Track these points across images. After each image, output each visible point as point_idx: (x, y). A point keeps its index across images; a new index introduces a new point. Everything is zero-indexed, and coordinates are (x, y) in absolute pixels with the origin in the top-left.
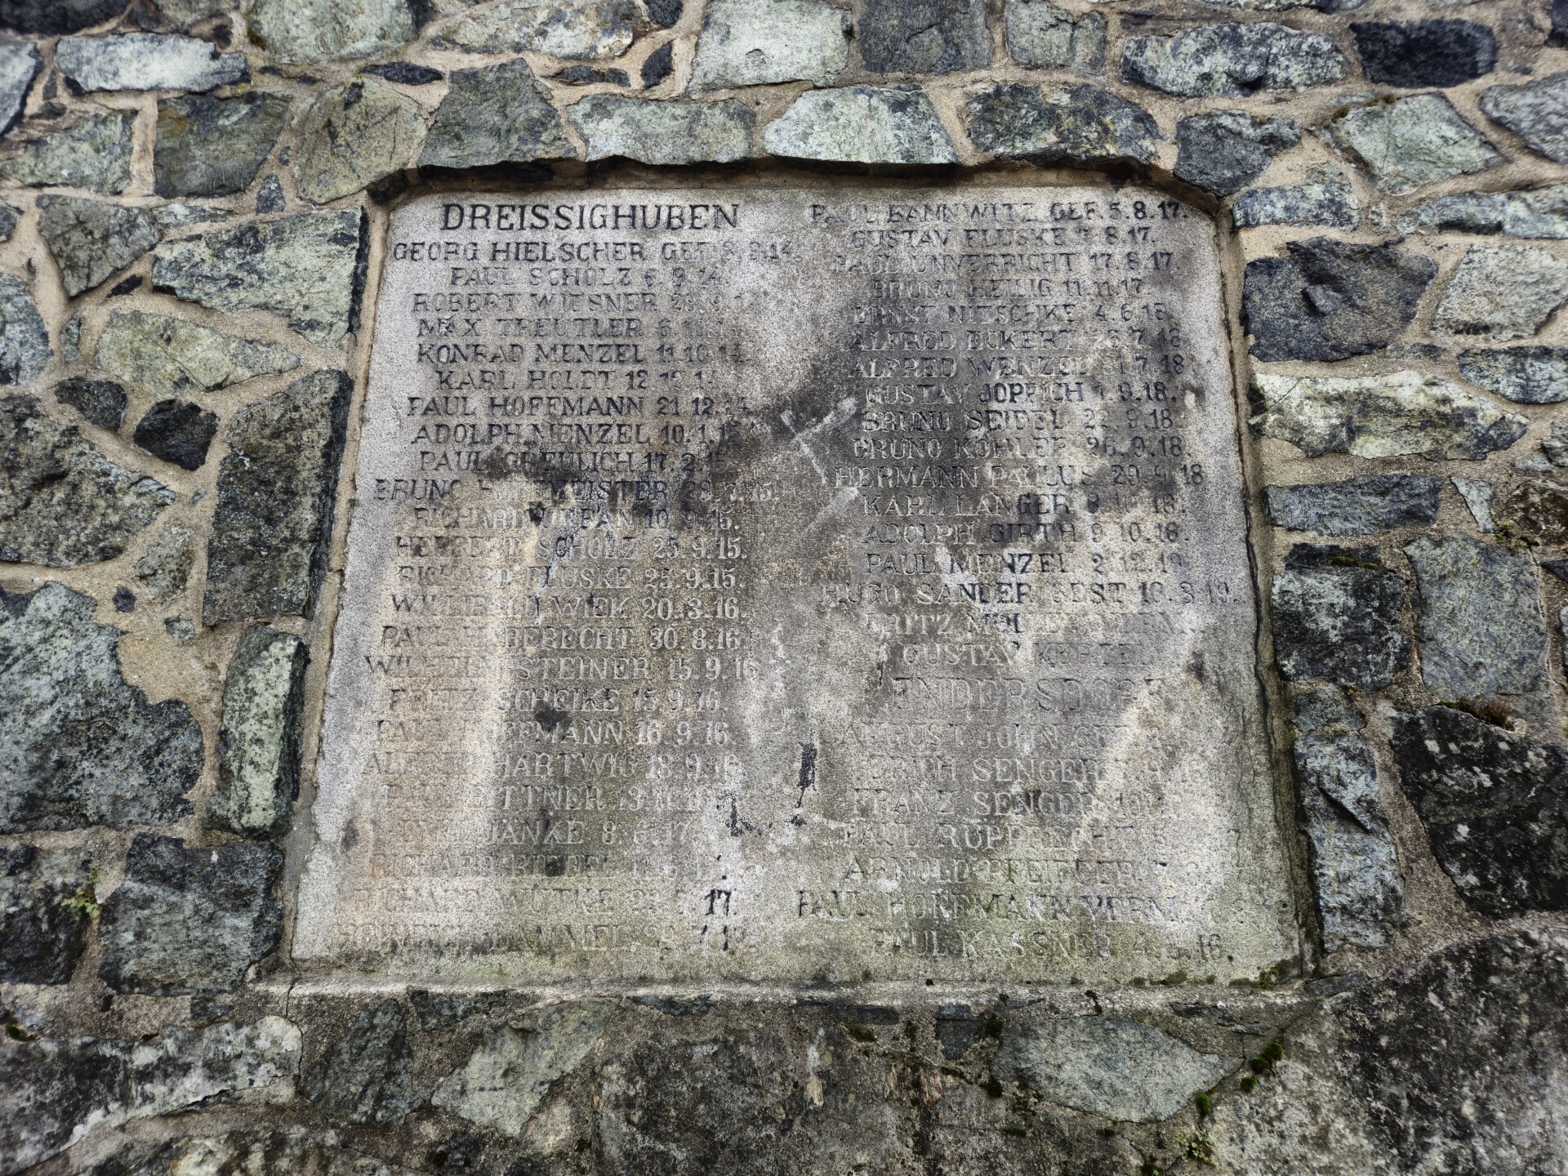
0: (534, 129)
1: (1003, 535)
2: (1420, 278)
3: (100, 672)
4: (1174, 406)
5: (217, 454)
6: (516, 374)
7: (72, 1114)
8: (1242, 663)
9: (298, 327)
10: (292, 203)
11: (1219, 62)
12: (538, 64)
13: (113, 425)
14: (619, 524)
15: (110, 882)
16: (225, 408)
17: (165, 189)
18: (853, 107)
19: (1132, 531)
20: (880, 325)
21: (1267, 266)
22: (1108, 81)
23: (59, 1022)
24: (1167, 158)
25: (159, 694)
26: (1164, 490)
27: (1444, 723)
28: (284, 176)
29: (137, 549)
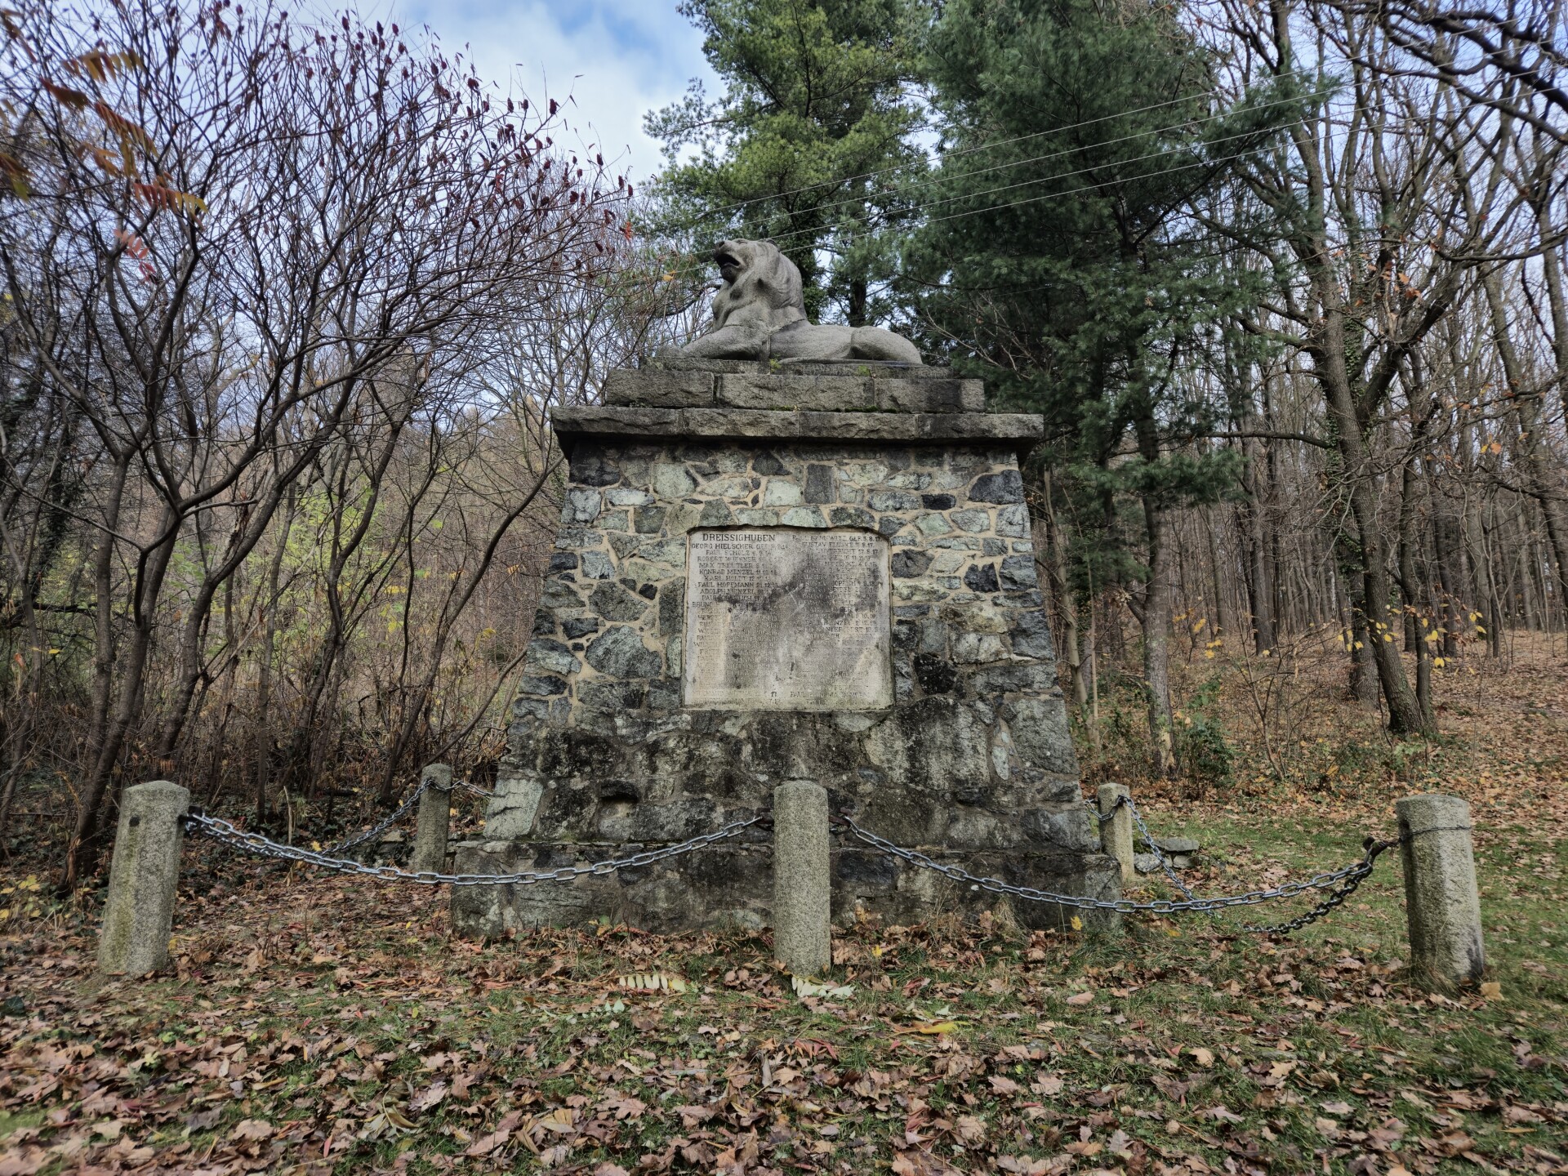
0: (726, 517)
1: (836, 616)
2: (931, 559)
3: (639, 645)
4: (876, 587)
5: (658, 596)
6: (723, 577)
7: (646, 733)
8: (887, 645)
9: (674, 566)
10: (670, 536)
11: (890, 503)
12: (726, 500)
13: (634, 589)
14: (749, 613)
15: (646, 689)
16: (658, 585)
17: (638, 531)
18: (803, 512)
19: (865, 616)
20: (809, 566)
21: (897, 555)
22: (864, 507)
23: (640, 716)
24: (877, 527)
25: (652, 650)
26: (872, 606)
27: (924, 657)
28: (668, 528)
29: (642, 617)
